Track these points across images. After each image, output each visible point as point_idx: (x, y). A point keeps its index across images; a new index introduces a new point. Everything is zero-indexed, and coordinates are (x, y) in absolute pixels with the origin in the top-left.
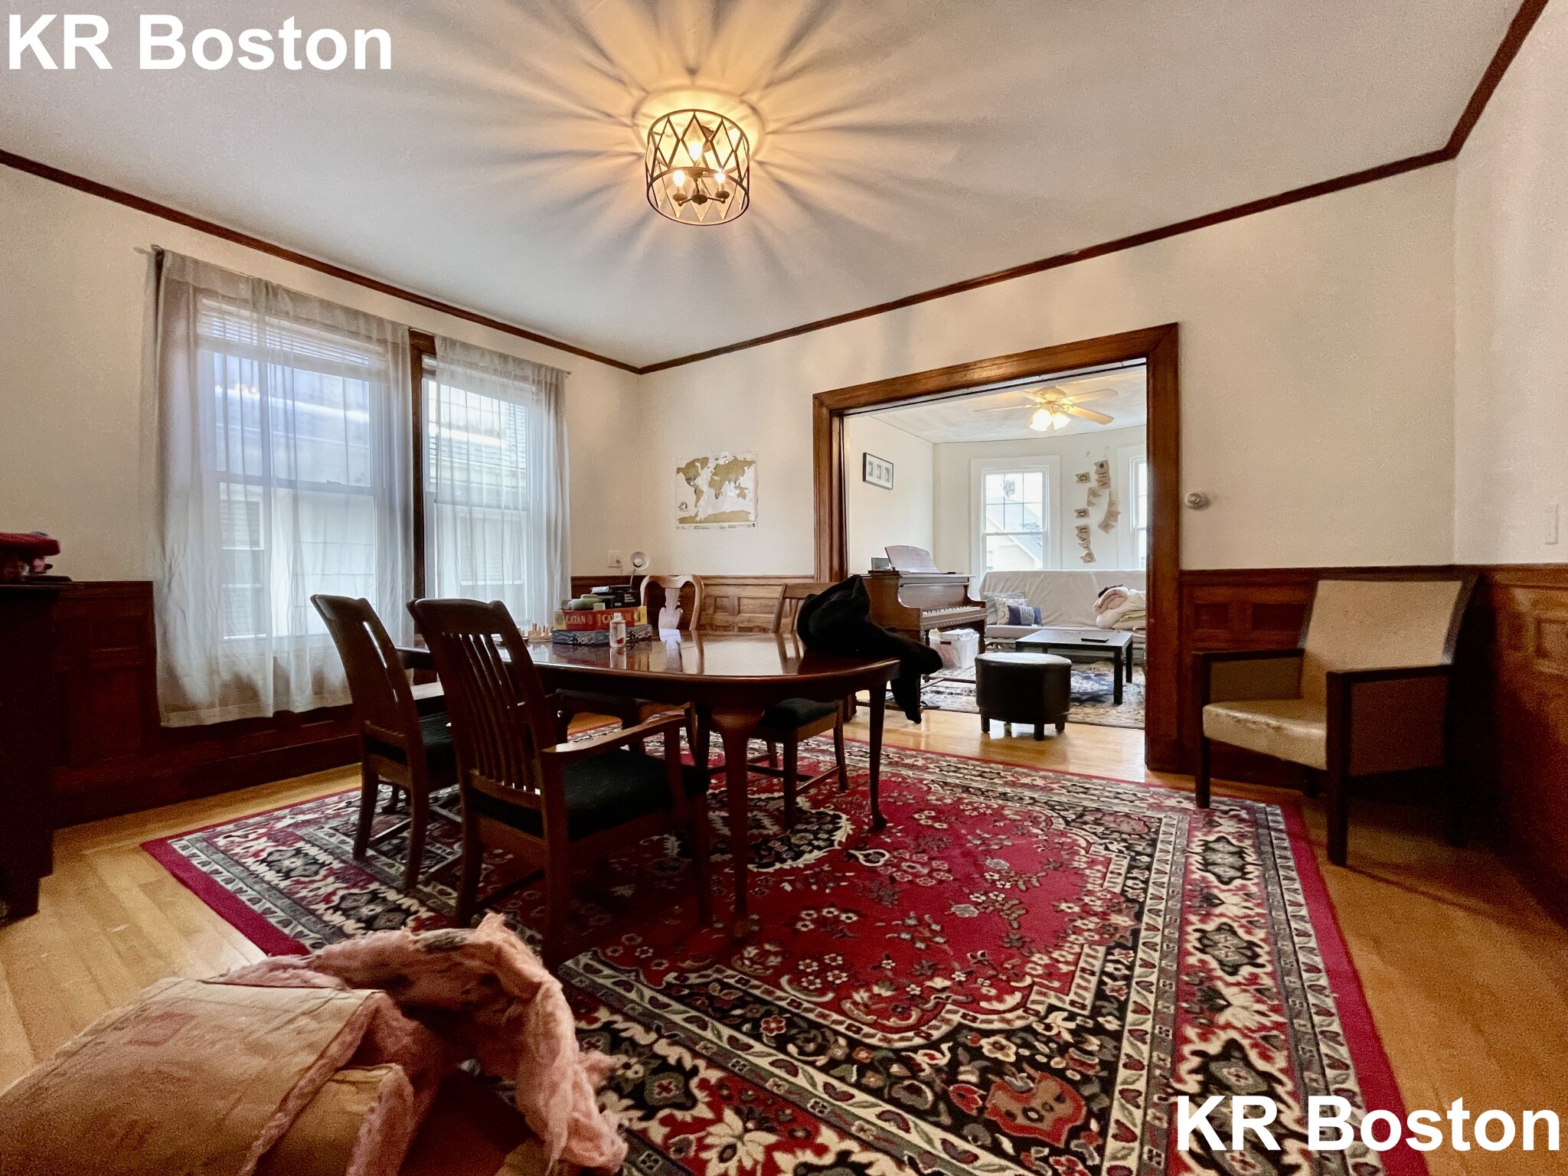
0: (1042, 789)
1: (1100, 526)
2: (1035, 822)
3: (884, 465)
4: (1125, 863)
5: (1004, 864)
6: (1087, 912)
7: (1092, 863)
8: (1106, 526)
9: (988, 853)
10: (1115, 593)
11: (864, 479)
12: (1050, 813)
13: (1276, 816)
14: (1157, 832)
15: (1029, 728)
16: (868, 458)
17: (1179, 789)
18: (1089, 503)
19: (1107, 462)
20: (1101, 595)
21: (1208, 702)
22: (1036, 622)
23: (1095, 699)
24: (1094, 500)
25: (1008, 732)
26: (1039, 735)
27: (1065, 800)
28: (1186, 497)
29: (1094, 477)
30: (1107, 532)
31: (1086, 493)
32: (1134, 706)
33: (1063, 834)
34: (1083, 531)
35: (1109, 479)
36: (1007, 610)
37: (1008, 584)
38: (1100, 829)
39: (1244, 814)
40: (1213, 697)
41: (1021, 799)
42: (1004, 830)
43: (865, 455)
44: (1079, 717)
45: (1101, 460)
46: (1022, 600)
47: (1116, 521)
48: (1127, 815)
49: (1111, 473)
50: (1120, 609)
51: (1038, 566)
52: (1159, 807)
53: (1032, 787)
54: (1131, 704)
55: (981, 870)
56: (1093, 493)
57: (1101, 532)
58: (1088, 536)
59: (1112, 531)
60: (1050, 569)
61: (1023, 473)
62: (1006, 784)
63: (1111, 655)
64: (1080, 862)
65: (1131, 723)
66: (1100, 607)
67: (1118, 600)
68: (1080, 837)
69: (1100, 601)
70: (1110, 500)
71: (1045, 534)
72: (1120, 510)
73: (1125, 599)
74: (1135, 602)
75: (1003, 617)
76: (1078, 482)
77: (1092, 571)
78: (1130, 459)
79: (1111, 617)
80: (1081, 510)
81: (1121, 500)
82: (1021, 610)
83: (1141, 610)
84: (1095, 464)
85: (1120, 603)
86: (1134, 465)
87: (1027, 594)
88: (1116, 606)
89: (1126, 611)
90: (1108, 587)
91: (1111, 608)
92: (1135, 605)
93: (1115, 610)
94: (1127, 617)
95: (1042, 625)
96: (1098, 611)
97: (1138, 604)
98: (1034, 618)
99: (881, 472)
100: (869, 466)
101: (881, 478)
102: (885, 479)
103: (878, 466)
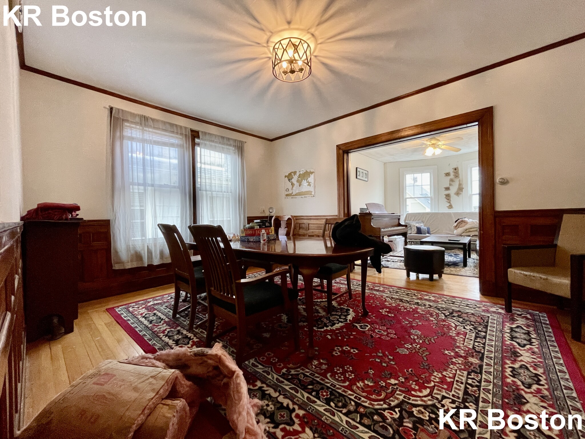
0: (433, 301)
2: (432, 315)
3: (364, 172)
4: (474, 335)
5: (419, 333)
6: (457, 355)
7: (458, 334)
8: (458, 194)
9: (412, 327)
10: (462, 221)
11: (357, 178)
12: (437, 311)
13: (544, 318)
14: (487, 322)
15: (427, 276)
16: (358, 169)
17: (496, 304)
18: (450, 185)
19: (458, 168)
20: (456, 222)
21: (510, 267)
22: (428, 233)
23: (455, 264)
24: (453, 183)
25: (418, 277)
26: (431, 279)
27: (444, 306)
28: (497, 179)
29: (452, 174)
30: (458, 196)
31: (449, 181)
32: (472, 268)
33: (444, 321)
34: (448, 196)
35: (459, 175)
36: (416, 228)
37: (416, 218)
38: (461, 320)
39: (529, 316)
40: (512, 265)
41: (425, 305)
42: (418, 318)
43: (357, 168)
44: (448, 272)
45: (455, 167)
46: (422, 224)
47: (462, 191)
48: (473, 314)
49: (460, 172)
50: (465, 228)
51: (428, 210)
52: (488, 311)
53: (429, 300)
54: (471, 267)
55: (410, 334)
56: (452, 180)
57: (455, 196)
58: (450, 198)
59: (460, 196)
60: (433, 212)
61: (422, 173)
62: (418, 299)
63: (462, 246)
64: (453, 333)
65: (471, 275)
66: (456, 226)
67: (463, 224)
68: (452, 322)
69: (456, 224)
70: (459, 183)
71: (431, 198)
72: (463, 187)
73: (467, 223)
74: (471, 224)
75: (414, 231)
76: (445, 176)
77: (452, 212)
78: (468, 166)
79: (461, 231)
80: (446, 187)
81: (464, 183)
82: (421, 228)
83: (474, 228)
84: (453, 169)
85: (465, 225)
86: (470, 168)
87: (424, 222)
88: (463, 226)
89: (467, 228)
90: (459, 218)
91: (460, 227)
92: (471, 226)
93: (463, 228)
94: (468, 231)
95: (431, 234)
96: (455, 228)
97: (473, 225)
98: (427, 231)
99: (363, 175)
100: (358, 172)
101: (363, 177)
102: (365, 178)
103: (362, 172)
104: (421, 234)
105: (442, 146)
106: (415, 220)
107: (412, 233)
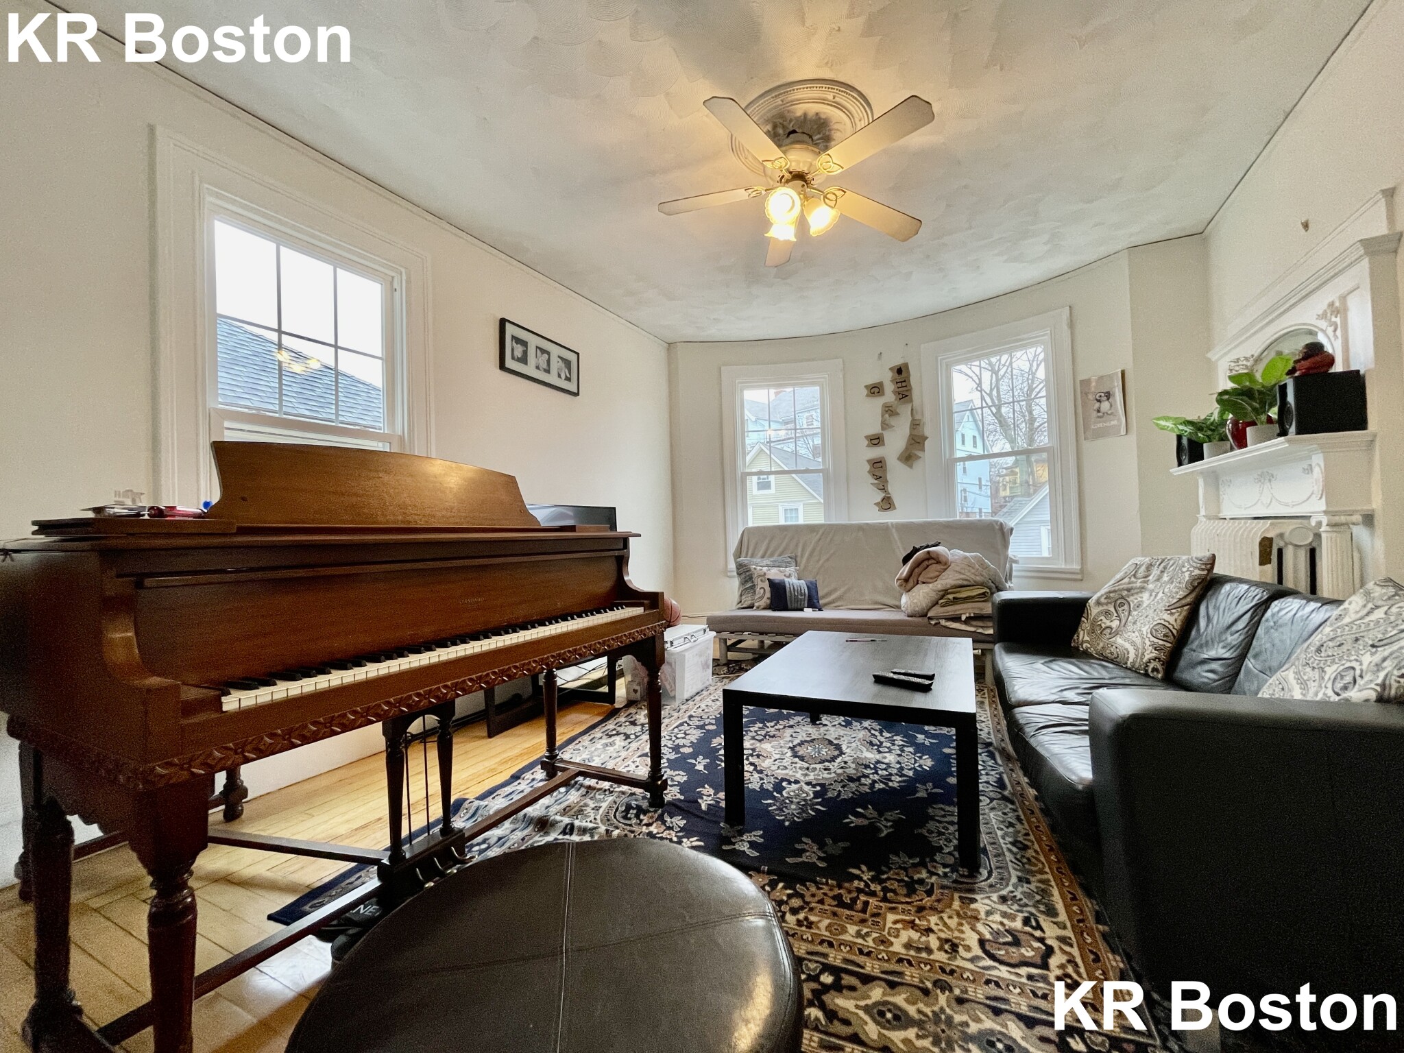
1: (899, 459)
8: (908, 458)
10: (929, 557)
11: (502, 366)
18: (885, 425)
19: (906, 365)
20: (906, 560)
22: (813, 603)
24: (893, 421)
29: (889, 388)
30: (911, 467)
31: (879, 410)
34: (878, 468)
35: (910, 390)
36: (767, 584)
37: (773, 545)
43: (503, 322)
45: (898, 362)
46: (791, 570)
47: (923, 450)
49: (914, 381)
50: (940, 584)
51: (818, 518)
56: (889, 411)
57: (902, 467)
58: (885, 471)
59: (918, 465)
60: (832, 522)
61: (794, 386)
66: (906, 580)
67: (934, 568)
69: (905, 570)
70: (913, 420)
71: (825, 472)
72: (927, 433)
73: (945, 567)
74: (963, 571)
75: (762, 597)
76: (867, 396)
77: (892, 523)
78: (939, 358)
79: (924, 597)
80: (872, 435)
81: (927, 418)
82: (787, 586)
83: (973, 585)
84: (891, 369)
85: (937, 573)
86: (944, 367)
87: (798, 559)
88: (931, 578)
89: (949, 586)
90: (918, 547)
91: (924, 583)
92: (962, 576)
93: (931, 585)
94: (951, 597)
95: (820, 610)
96: (903, 587)
97: (968, 574)
98: (807, 598)
99: (548, 361)
100: (514, 344)
101: (548, 371)
102: (559, 376)
103: (540, 349)
104: (786, 609)
105: (839, 193)
106: (769, 552)
107: (756, 604)
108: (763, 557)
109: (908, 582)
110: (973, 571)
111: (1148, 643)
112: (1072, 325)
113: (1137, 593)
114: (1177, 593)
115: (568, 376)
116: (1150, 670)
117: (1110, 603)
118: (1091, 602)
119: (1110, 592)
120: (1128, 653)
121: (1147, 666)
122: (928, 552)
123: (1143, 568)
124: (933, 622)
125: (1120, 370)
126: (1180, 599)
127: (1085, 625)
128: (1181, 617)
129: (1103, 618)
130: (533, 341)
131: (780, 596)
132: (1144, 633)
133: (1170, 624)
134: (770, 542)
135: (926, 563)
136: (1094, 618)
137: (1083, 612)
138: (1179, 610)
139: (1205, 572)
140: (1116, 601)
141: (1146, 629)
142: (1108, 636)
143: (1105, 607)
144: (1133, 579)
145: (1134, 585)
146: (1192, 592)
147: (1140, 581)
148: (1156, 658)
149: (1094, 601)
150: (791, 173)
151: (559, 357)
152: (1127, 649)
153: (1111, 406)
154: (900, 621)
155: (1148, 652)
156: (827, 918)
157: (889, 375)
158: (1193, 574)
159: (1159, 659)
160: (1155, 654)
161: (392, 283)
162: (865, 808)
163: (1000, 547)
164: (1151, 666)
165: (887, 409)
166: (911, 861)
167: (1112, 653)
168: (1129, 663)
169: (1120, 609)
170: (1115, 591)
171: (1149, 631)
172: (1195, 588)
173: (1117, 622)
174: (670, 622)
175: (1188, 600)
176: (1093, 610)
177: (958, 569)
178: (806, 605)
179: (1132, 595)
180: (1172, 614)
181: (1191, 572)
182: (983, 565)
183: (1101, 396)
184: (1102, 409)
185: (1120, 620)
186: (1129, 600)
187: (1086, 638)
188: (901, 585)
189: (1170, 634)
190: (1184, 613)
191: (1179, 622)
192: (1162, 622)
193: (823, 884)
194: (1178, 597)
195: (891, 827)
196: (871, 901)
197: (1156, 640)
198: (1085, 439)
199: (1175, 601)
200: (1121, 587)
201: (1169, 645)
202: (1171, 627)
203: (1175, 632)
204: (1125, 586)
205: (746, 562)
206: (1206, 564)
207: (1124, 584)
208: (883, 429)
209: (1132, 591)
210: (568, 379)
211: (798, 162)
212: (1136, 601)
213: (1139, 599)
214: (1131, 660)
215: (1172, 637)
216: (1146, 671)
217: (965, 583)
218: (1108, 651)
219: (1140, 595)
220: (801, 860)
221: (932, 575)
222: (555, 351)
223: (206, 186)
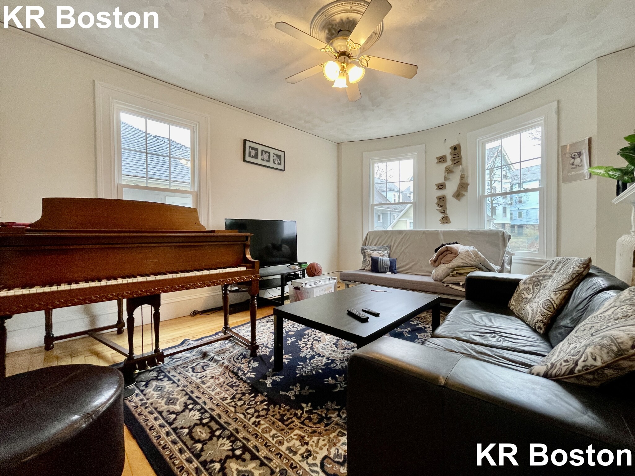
1: (454, 196)
8: (458, 195)
10: (447, 250)
11: (244, 160)
16: (247, 142)
18: (446, 179)
19: (459, 145)
24: (451, 176)
29: (449, 158)
30: (459, 200)
31: (443, 170)
34: (442, 202)
35: (461, 158)
36: (370, 259)
37: (381, 240)
43: (245, 141)
45: (454, 143)
46: (385, 253)
47: (466, 191)
49: (463, 153)
50: (450, 265)
56: (449, 171)
57: (455, 200)
58: (445, 203)
59: (463, 199)
61: (400, 160)
67: (449, 256)
69: (435, 255)
70: (462, 175)
71: (414, 204)
72: (469, 182)
73: (455, 256)
74: (464, 258)
75: (368, 265)
76: (437, 163)
77: (441, 231)
78: (478, 140)
79: (443, 271)
80: (440, 184)
81: (469, 173)
82: (379, 260)
83: (470, 267)
84: (451, 148)
85: (451, 259)
86: (481, 144)
87: (392, 248)
88: (447, 261)
89: (455, 266)
90: (444, 243)
91: (443, 264)
92: (463, 261)
93: (446, 265)
94: (455, 272)
95: (395, 273)
96: (433, 265)
97: (467, 260)
98: (389, 267)
99: (269, 157)
100: (251, 150)
101: (268, 161)
102: (274, 162)
103: (264, 151)
104: (377, 271)
105: (368, 59)
106: (378, 243)
107: (366, 268)
108: (375, 246)
109: (436, 262)
110: (470, 258)
111: (539, 310)
112: (558, 112)
113: (547, 279)
114: (562, 281)
115: (279, 162)
116: (537, 327)
117: (531, 283)
118: (522, 282)
119: (533, 277)
120: (529, 315)
121: (535, 325)
122: (447, 247)
123: (556, 264)
124: (445, 285)
125: (587, 138)
126: (563, 285)
127: (515, 296)
128: (561, 297)
129: (525, 292)
130: (260, 148)
131: (375, 266)
132: (540, 304)
133: (553, 300)
134: (380, 238)
135: (446, 253)
136: (520, 292)
137: (516, 287)
138: (560, 292)
139: (582, 269)
140: (535, 282)
141: (541, 302)
142: (524, 303)
143: (527, 286)
144: (548, 270)
145: (547, 274)
146: (571, 281)
147: (551, 271)
148: (541, 320)
149: (523, 282)
150: (338, 53)
151: (274, 154)
152: (529, 313)
153: (581, 160)
154: (430, 283)
155: (537, 316)
156: (268, 424)
157: (450, 151)
158: (575, 270)
159: (542, 321)
160: (541, 318)
161: (194, 129)
162: (340, 375)
163: (501, 245)
164: (538, 325)
165: (447, 169)
166: (335, 407)
167: (522, 314)
168: (528, 321)
169: (535, 288)
170: (536, 277)
171: (542, 304)
172: (573, 279)
173: (531, 295)
174: (315, 274)
175: (568, 286)
176: (522, 286)
177: (462, 257)
178: (388, 270)
179: (545, 280)
180: (556, 294)
181: (574, 268)
182: (476, 255)
183: (575, 155)
184: (575, 163)
185: (533, 294)
186: (542, 282)
187: (514, 303)
188: (431, 264)
189: (552, 306)
190: (563, 295)
191: (559, 300)
192: (549, 298)
193: (283, 407)
194: (562, 284)
195: (344, 387)
196: (296, 421)
197: (543, 310)
198: (563, 182)
199: (560, 286)
200: (540, 274)
201: (551, 313)
202: (553, 302)
203: (555, 306)
204: (542, 274)
205: (366, 248)
206: (584, 264)
207: (542, 273)
208: (445, 180)
209: (546, 278)
210: (279, 164)
211: (340, 46)
212: (545, 284)
213: (547, 283)
214: (529, 320)
215: (553, 309)
216: (535, 327)
217: (465, 265)
218: (521, 312)
219: (548, 280)
220: (286, 393)
221: (449, 259)
222: (272, 152)
223: (115, 100)
